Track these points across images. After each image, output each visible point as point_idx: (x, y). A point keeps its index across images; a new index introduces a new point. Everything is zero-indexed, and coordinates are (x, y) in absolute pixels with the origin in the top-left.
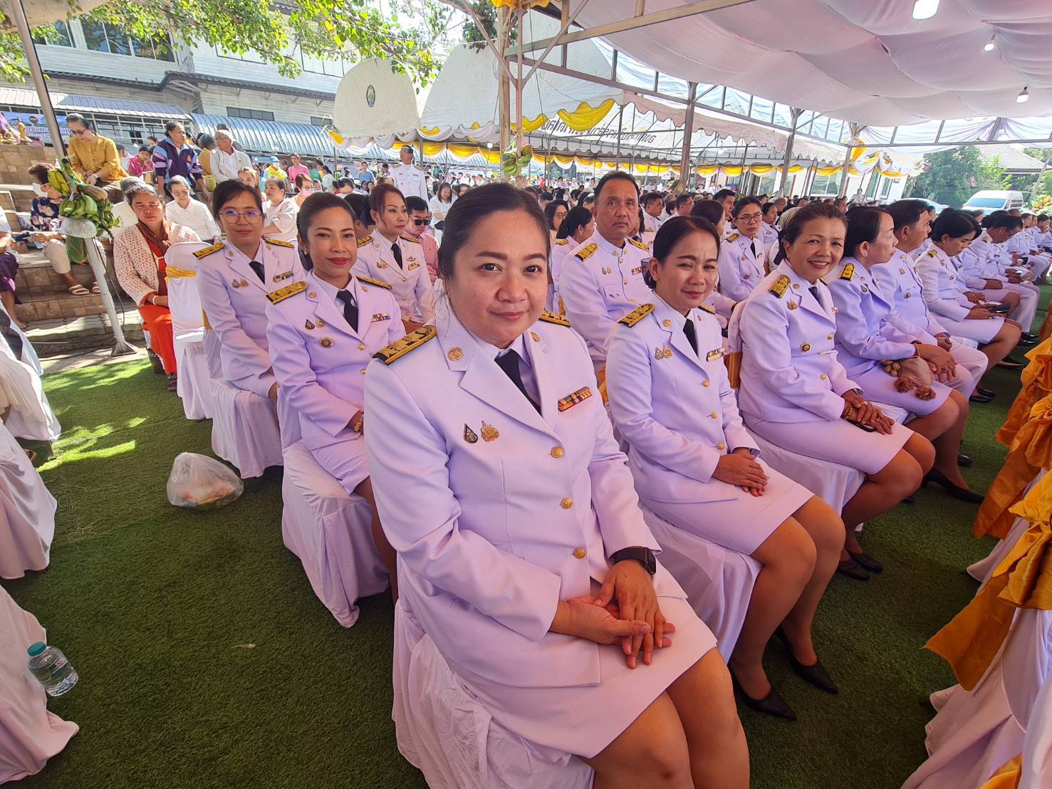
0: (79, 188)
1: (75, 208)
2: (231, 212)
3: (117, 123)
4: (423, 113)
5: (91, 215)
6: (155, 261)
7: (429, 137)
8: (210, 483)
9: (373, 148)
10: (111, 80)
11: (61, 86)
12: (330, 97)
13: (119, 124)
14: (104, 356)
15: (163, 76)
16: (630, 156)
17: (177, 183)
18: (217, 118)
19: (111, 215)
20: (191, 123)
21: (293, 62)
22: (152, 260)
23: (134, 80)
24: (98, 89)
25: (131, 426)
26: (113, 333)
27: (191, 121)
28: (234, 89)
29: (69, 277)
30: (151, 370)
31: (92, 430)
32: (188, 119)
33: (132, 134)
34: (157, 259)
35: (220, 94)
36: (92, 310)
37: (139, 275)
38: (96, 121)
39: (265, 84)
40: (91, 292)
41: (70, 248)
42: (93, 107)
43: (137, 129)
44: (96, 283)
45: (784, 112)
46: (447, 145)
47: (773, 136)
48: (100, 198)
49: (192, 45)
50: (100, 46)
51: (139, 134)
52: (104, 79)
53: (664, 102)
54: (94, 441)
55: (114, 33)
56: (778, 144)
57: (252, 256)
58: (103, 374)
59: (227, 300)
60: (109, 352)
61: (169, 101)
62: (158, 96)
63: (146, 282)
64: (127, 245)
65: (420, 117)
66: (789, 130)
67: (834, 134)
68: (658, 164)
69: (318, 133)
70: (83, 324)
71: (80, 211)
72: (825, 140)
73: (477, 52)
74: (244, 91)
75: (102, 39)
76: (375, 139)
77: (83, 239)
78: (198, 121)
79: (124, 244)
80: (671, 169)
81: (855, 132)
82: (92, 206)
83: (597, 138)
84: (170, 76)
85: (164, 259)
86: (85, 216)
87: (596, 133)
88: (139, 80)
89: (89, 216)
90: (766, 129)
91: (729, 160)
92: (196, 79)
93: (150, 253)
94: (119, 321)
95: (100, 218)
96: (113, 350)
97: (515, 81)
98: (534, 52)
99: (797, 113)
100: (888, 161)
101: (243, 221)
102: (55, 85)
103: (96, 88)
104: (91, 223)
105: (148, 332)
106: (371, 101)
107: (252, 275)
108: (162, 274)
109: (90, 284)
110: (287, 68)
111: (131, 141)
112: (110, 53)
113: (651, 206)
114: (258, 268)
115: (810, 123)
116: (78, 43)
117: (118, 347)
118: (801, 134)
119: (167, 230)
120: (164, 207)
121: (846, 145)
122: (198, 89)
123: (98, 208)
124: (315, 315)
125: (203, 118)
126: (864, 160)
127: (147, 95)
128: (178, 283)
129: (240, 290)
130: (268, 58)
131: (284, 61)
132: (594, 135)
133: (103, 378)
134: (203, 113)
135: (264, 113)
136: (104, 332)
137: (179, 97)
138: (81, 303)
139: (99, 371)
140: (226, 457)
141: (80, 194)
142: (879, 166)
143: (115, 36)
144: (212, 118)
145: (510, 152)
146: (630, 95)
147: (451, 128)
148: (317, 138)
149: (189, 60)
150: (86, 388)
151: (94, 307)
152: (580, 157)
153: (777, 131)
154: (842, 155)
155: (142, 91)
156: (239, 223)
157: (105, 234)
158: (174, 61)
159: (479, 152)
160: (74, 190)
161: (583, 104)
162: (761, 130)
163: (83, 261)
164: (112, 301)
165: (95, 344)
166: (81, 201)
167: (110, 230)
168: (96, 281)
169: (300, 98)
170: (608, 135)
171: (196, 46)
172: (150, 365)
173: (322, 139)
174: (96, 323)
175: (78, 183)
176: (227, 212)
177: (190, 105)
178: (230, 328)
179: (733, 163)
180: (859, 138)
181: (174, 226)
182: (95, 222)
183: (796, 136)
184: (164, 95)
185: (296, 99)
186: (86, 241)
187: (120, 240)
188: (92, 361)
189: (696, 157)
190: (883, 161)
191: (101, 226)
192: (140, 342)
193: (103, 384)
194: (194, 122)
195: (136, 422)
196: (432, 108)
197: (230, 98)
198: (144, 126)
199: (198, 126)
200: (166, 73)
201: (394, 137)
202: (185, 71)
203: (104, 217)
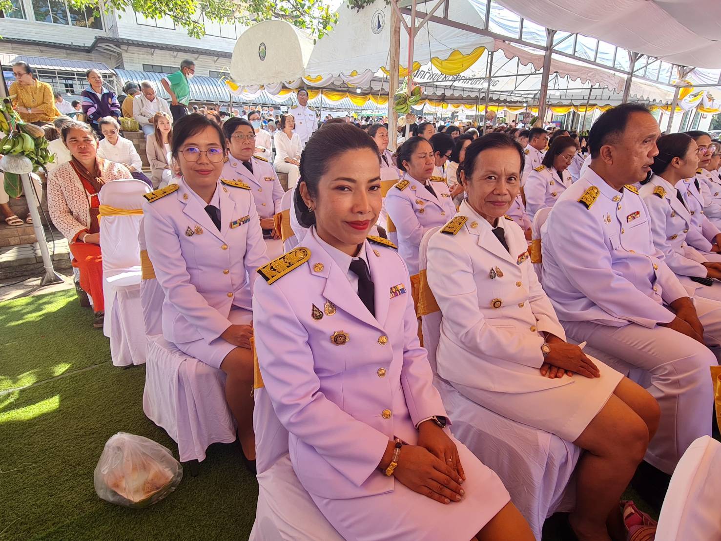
0: (18, 126)
1: (14, 146)
2: (192, 149)
3: (56, 77)
4: (308, 64)
5: (28, 153)
6: (87, 198)
7: (313, 84)
8: (145, 467)
9: (262, 95)
10: (52, 44)
11: (13, 49)
12: (228, 56)
13: (57, 77)
14: (33, 286)
15: (93, 40)
16: (477, 98)
17: (106, 123)
18: (135, 73)
19: (46, 151)
20: (114, 77)
21: (199, 25)
22: (85, 197)
23: (70, 44)
24: (42, 51)
25: (56, 374)
26: (43, 262)
27: (114, 74)
28: (149, 50)
29: (7, 207)
30: (78, 302)
31: (15, 381)
32: (112, 73)
33: (66, 86)
34: (90, 197)
35: (138, 54)
36: (26, 240)
37: (71, 213)
38: (39, 75)
39: (174, 46)
40: (26, 222)
41: (7, 183)
42: (37, 64)
43: (70, 82)
44: (29, 214)
45: (623, 58)
46: (322, 91)
47: (613, 79)
48: (37, 136)
49: (121, 10)
50: (45, 19)
51: (71, 86)
52: (47, 43)
53: (527, 49)
54: (16, 396)
55: (56, 10)
56: (617, 85)
57: (208, 199)
58: (31, 308)
59: (178, 250)
60: (38, 282)
61: (96, 60)
62: (88, 56)
63: (77, 219)
64: (61, 182)
65: (305, 67)
66: (628, 73)
67: (664, 77)
68: (497, 104)
69: (216, 83)
70: (16, 254)
71: (18, 148)
72: (657, 81)
73: (358, 12)
74: (157, 51)
75: (47, 14)
76: (265, 86)
77: (20, 175)
78: (120, 75)
79: (57, 182)
80: (506, 109)
81: (683, 75)
82: (30, 144)
83: (450, 83)
84: (99, 40)
85: (97, 196)
86: (23, 153)
87: (450, 79)
88: (74, 44)
89: (26, 153)
90: (608, 73)
91: (560, 100)
92: (119, 43)
93: (83, 190)
94: (49, 250)
95: (37, 155)
96: (42, 280)
97: (409, 30)
98: (427, 3)
99: (634, 58)
100: (711, 99)
101: (204, 160)
102: (9, 49)
103: (40, 50)
104: (27, 160)
105: (78, 269)
106: (262, 57)
107: (207, 221)
108: (94, 211)
109: (24, 215)
110: (195, 31)
111: (65, 91)
112: (53, 24)
113: (537, 140)
114: (214, 213)
115: (644, 69)
116: (29, 15)
117: (47, 276)
118: (637, 76)
119: (101, 167)
120: (98, 144)
121: (674, 86)
122: (121, 50)
123: (35, 145)
124: (324, 297)
125: (124, 72)
126: (689, 99)
127: (81, 56)
128: (110, 221)
129: (193, 239)
130: (180, 23)
131: (192, 25)
132: (448, 81)
133: (30, 312)
134: (124, 69)
135: (172, 69)
136: (35, 262)
137: (104, 57)
138: (16, 233)
139: (28, 304)
140: (159, 423)
141: (19, 132)
142: (702, 104)
143: (57, 11)
144: (131, 73)
145: (401, 92)
146: (500, 43)
147: (333, 76)
148: (215, 87)
149: (114, 28)
150: (13, 324)
151: (27, 237)
152: (430, 100)
153: (617, 74)
154: (669, 95)
155: (76, 52)
156: (199, 162)
157: (41, 169)
158: (102, 29)
159: (347, 97)
160: (13, 129)
161: (455, 52)
162: (604, 73)
163: (19, 196)
164: (43, 233)
165: (26, 273)
166: (20, 139)
167: (45, 166)
168: (29, 212)
169: (202, 56)
170: (460, 80)
171: (124, 10)
172: (76, 297)
173: (219, 88)
174: (28, 253)
175: (18, 122)
176: (188, 150)
177: (114, 63)
178: (179, 283)
179: (564, 104)
180: (686, 79)
181: (107, 163)
182: (31, 159)
183: (634, 79)
184: (93, 55)
185: (198, 57)
186: (22, 177)
187: (54, 178)
188: (21, 292)
189: (532, 98)
190: (706, 100)
191: (38, 163)
192: (67, 271)
193: (30, 320)
194: (117, 76)
195: (61, 369)
196: (316, 60)
197: (146, 57)
198: (76, 79)
199: (119, 79)
200: (96, 37)
201: (281, 85)
202: (110, 35)
203: (40, 154)
